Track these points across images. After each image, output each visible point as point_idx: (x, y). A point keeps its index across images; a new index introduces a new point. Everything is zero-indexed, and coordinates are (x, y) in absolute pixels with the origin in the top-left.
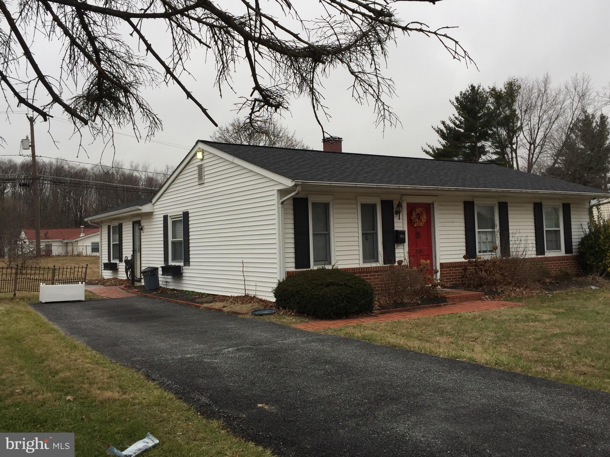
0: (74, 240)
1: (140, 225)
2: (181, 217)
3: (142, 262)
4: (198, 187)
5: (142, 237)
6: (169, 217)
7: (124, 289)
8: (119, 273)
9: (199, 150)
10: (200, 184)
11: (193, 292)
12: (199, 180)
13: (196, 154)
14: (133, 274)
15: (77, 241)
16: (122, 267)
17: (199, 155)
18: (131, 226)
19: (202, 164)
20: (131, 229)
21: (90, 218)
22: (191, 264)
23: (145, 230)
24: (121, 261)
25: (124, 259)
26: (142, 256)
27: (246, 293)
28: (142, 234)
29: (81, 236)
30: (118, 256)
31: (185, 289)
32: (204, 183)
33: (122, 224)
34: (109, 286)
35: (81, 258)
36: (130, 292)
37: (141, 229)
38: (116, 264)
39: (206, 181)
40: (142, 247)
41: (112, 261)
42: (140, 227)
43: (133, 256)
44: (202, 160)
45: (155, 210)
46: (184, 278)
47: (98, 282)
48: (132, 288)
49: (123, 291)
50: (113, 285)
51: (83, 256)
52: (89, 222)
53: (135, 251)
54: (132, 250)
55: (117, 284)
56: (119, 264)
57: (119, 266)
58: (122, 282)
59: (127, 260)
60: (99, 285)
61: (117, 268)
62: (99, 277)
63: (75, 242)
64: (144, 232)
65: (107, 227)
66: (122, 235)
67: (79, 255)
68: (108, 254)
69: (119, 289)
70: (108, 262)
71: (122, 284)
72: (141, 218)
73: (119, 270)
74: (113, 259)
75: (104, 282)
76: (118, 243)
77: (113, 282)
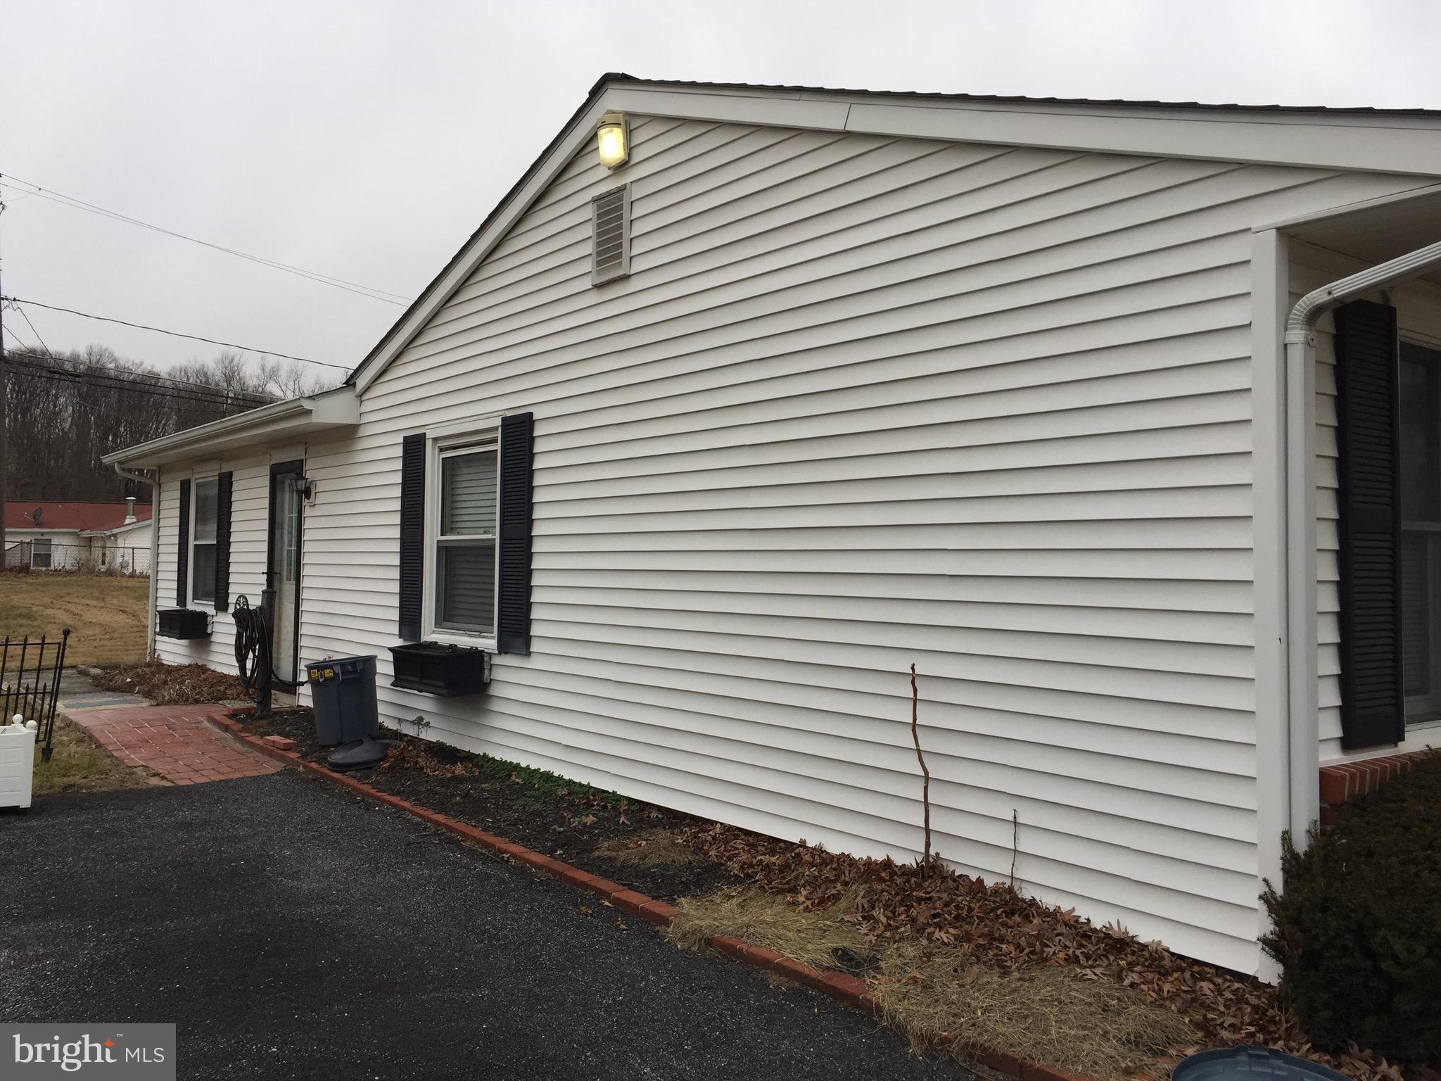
0: (108, 533)
1: (300, 475)
2: (494, 441)
3: (304, 618)
4: (594, 298)
5: (307, 524)
6: (429, 444)
7: (226, 728)
8: (214, 648)
9: (609, 119)
10: (599, 287)
11: (548, 776)
12: (599, 263)
13: (593, 137)
14: (266, 661)
15: (115, 535)
16: (224, 629)
17: (611, 145)
18: (266, 481)
19: (622, 189)
20: (266, 492)
21: (120, 455)
22: (535, 646)
23: (321, 498)
24: (222, 606)
25: (232, 599)
26: (305, 595)
27: (932, 852)
28: (307, 512)
29: (127, 521)
30: (213, 588)
31: (497, 754)
32: (626, 278)
33: (231, 473)
34: (169, 703)
35: (115, 582)
36: (252, 745)
37: (307, 492)
38: (204, 616)
39: (638, 266)
40: (306, 559)
41: (192, 606)
42: (301, 485)
43: (271, 594)
44: (622, 167)
45: (366, 419)
46: (496, 706)
47: (132, 683)
48: (263, 722)
49: (223, 733)
50: (187, 700)
51: (123, 575)
52: (116, 466)
53: (276, 573)
54: (266, 571)
55: (202, 699)
56: (213, 616)
57: (213, 623)
58: (222, 688)
59: (244, 609)
60: (137, 693)
61: (209, 631)
62: (145, 654)
63: (110, 536)
64: (315, 505)
65: (178, 485)
66: (230, 514)
67: (110, 573)
68: (178, 581)
69: (207, 724)
70: (178, 608)
71: (220, 699)
72: (306, 449)
73: (215, 638)
74: (195, 597)
75: (154, 686)
76: (215, 543)
77: (187, 687)
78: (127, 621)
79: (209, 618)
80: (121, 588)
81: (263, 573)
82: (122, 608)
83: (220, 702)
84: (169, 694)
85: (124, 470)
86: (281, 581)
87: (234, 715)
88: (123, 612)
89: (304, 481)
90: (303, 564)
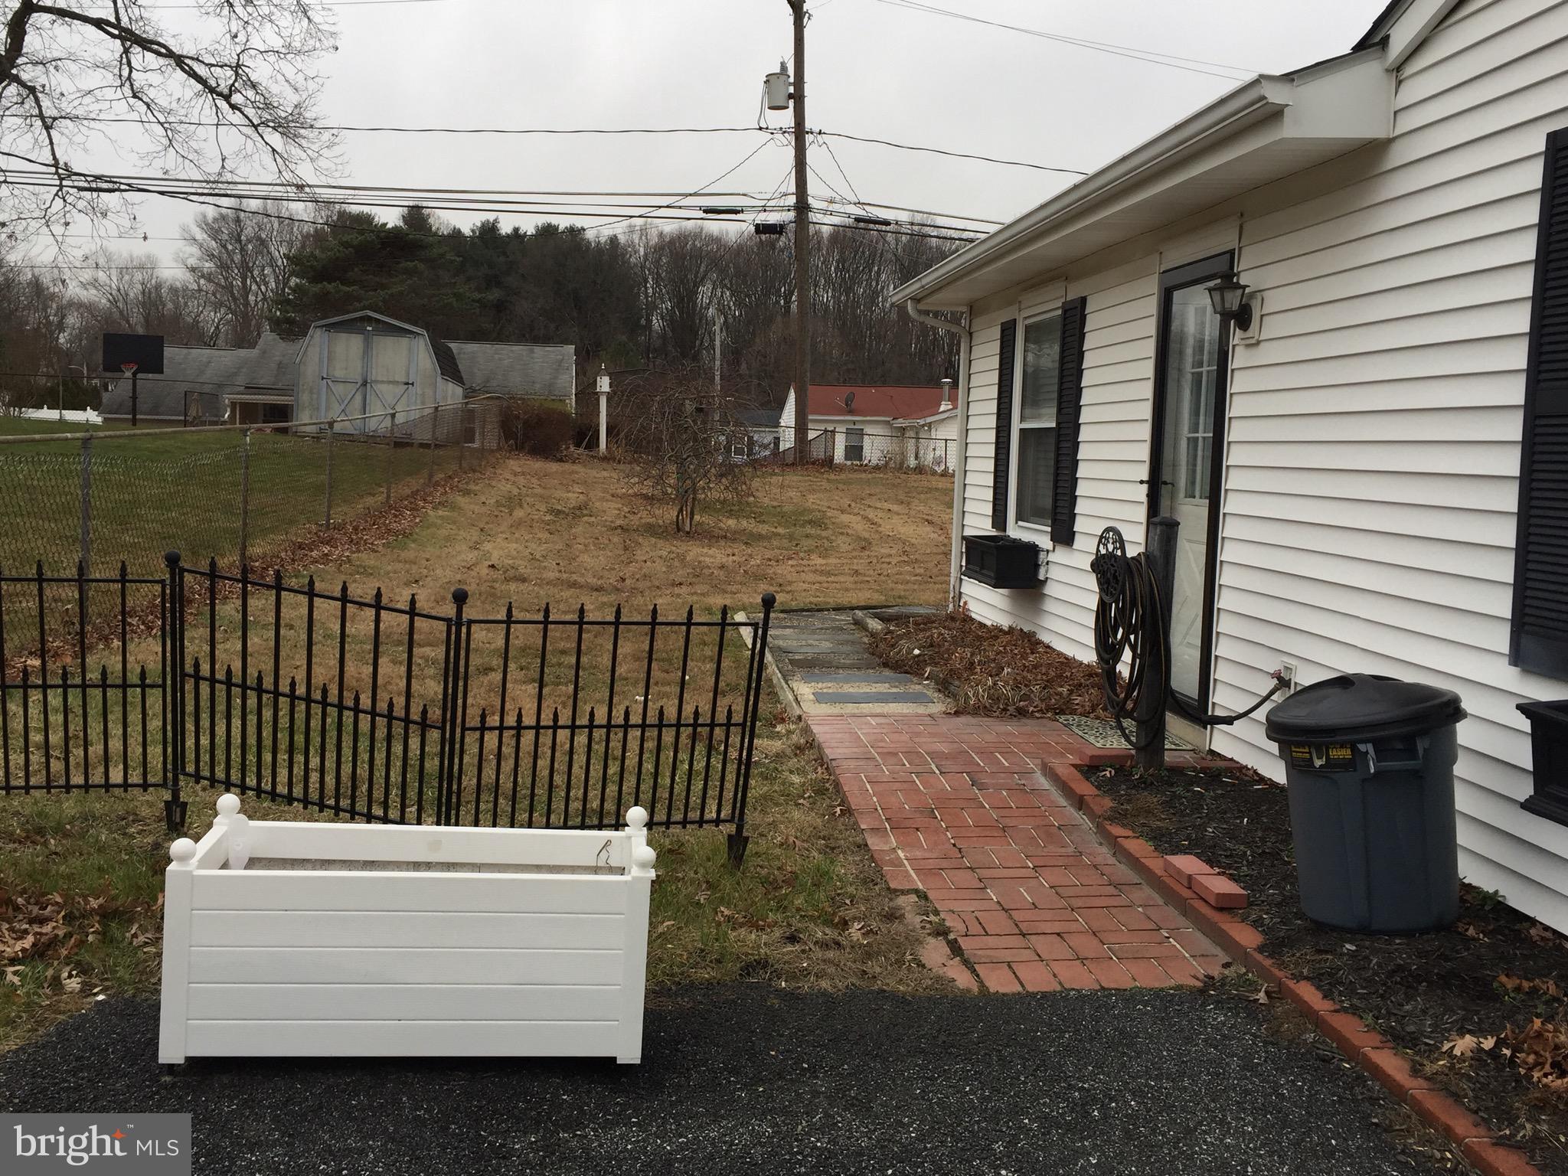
0: (922, 422)
1: (1231, 281)
3: (1226, 577)
5: (1239, 383)
7: (1080, 803)
8: (1049, 606)
14: (1158, 666)
15: (930, 425)
16: (1067, 574)
20: (1150, 327)
21: (912, 285)
23: (1272, 328)
24: (1065, 538)
25: (1082, 526)
26: (1229, 529)
28: (1239, 358)
29: (942, 408)
30: (1048, 502)
33: (1083, 301)
34: (976, 711)
35: (924, 481)
36: (1135, 863)
37: (1242, 316)
38: (1033, 550)
40: (1234, 456)
41: (1016, 531)
42: (1233, 301)
47: (921, 658)
48: (1152, 800)
49: (1072, 810)
50: (1005, 710)
51: (934, 473)
52: (909, 308)
53: (1165, 483)
54: (1145, 478)
55: (1031, 709)
56: (1048, 551)
57: (1047, 563)
58: (1064, 690)
59: (1115, 556)
60: (927, 679)
61: (1041, 577)
62: (946, 599)
63: (923, 426)
64: (1258, 343)
65: (996, 332)
66: (1080, 373)
67: (920, 470)
68: (995, 488)
69: (1043, 782)
70: (994, 533)
71: (1062, 712)
72: (1241, 227)
73: (1050, 589)
74: (1019, 517)
75: (952, 672)
76: (1054, 425)
77: (1006, 683)
78: (933, 536)
79: (1042, 555)
80: (930, 490)
81: (1142, 482)
82: (930, 518)
83: (1062, 718)
84: (976, 694)
85: (920, 312)
86: (1173, 496)
87: (1091, 768)
88: (929, 522)
89: (1240, 292)
90: (1228, 467)
